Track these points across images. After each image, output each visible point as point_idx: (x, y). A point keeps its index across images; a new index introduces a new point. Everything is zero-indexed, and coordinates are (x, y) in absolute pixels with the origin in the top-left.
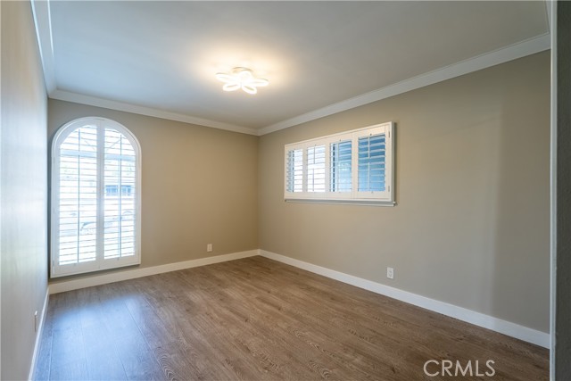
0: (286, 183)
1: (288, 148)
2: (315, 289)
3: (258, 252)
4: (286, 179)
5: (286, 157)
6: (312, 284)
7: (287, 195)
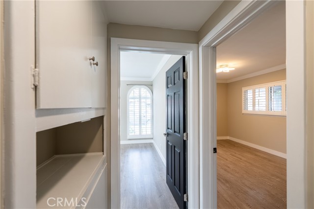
0: (243, 106)
1: (244, 89)
2: (260, 156)
3: (228, 138)
4: (243, 104)
5: (243, 93)
6: (258, 154)
7: (244, 111)
